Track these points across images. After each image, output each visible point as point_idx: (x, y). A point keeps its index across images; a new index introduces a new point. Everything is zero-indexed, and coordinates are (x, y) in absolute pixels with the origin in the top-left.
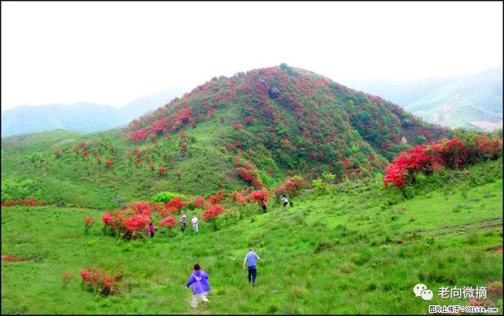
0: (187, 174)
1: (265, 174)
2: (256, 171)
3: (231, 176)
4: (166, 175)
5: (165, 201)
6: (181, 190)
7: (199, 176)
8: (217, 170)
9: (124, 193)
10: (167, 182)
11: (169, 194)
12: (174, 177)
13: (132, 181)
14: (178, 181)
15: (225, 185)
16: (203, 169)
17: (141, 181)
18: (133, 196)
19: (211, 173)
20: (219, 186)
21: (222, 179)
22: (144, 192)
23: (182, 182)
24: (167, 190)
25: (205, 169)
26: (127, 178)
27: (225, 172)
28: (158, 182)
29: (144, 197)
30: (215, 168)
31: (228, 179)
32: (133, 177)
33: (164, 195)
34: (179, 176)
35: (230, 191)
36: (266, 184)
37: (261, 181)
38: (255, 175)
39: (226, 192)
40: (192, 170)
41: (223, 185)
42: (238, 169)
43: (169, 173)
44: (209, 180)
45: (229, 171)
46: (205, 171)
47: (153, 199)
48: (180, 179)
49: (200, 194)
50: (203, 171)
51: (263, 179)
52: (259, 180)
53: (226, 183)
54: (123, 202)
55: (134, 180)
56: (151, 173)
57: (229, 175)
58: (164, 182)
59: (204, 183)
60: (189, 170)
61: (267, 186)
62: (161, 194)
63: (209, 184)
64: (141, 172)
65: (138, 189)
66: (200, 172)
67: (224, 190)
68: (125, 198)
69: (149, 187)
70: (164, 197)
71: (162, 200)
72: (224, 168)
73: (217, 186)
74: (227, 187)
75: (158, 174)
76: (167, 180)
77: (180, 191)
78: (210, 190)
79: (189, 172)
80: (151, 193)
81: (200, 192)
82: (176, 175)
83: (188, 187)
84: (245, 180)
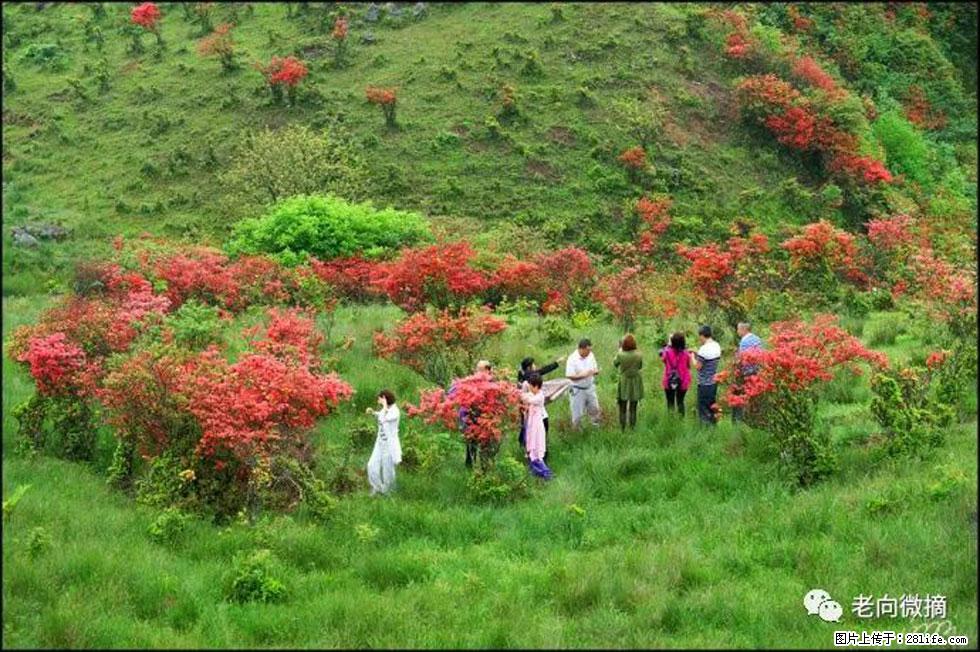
0: (437, 99)
1: (896, 120)
2: (850, 99)
3: (700, 118)
4: (311, 101)
5: (322, 246)
6: (405, 190)
7: (509, 114)
8: (620, 82)
9: (70, 187)
10: (319, 142)
11: (339, 209)
12: (362, 114)
13: (108, 127)
14: (385, 134)
15: (670, 170)
16: (531, 72)
17: (164, 128)
18: (121, 208)
19: (583, 102)
20: (634, 174)
21: (648, 137)
22: (179, 189)
23: (406, 142)
24: (324, 183)
25: (541, 75)
26: (80, 109)
27: (668, 98)
28: (266, 138)
29: (181, 218)
30: (604, 72)
31: (683, 139)
32: (116, 107)
33: (313, 211)
34: (389, 106)
35: (696, 204)
36: (908, 173)
37: (882, 155)
38: (841, 123)
39: (672, 213)
40: (465, 80)
41: (652, 170)
42: (741, 82)
43: (325, 91)
44: (570, 139)
45: (687, 92)
46: (547, 87)
47: (249, 233)
48: (392, 126)
49: (521, 215)
50: (530, 89)
51: (890, 148)
52: (870, 150)
53: (675, 163)
54: (61, 238)
55: (122, 123)
56: (222, 84)
57: (688, 113)
58: (301, 139)
59: (542, 152)
60: (450, 76)
61: (915, 188)
62: (293, 205)
63: (571, 158)
64: (161, 76)
65: (149, 171)
66: (518, 90)
67: (661, 198)
68: (73, 219)
69: (212, 164)
70: (309, 224)
71: (302, 243)
72: (657, 74)
73: (619, 176)
74: (676, 185)
75: (257, 93)
76: (317, 127)
77: (393, 191)
78: (577, 193)
79: (452, 86)
80: (231, 198)
81: (515, 204)
82: (371, 102)
83: (443, 173)
84: (786, 151)
